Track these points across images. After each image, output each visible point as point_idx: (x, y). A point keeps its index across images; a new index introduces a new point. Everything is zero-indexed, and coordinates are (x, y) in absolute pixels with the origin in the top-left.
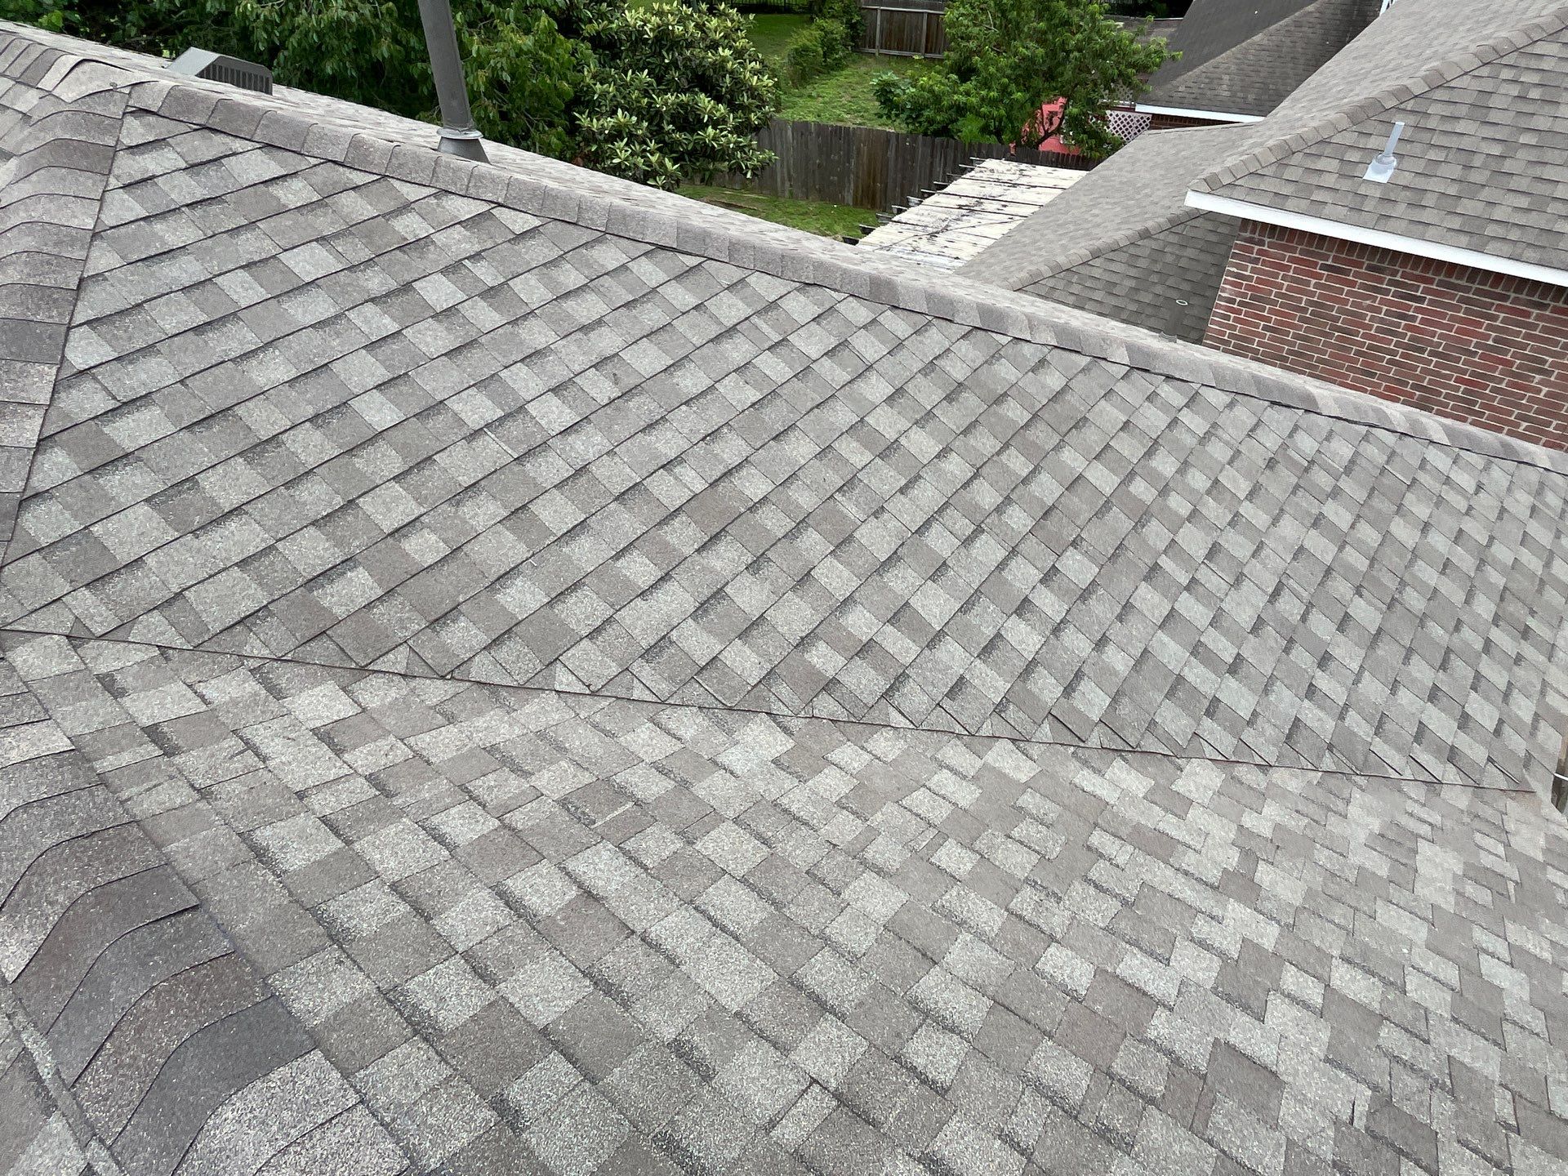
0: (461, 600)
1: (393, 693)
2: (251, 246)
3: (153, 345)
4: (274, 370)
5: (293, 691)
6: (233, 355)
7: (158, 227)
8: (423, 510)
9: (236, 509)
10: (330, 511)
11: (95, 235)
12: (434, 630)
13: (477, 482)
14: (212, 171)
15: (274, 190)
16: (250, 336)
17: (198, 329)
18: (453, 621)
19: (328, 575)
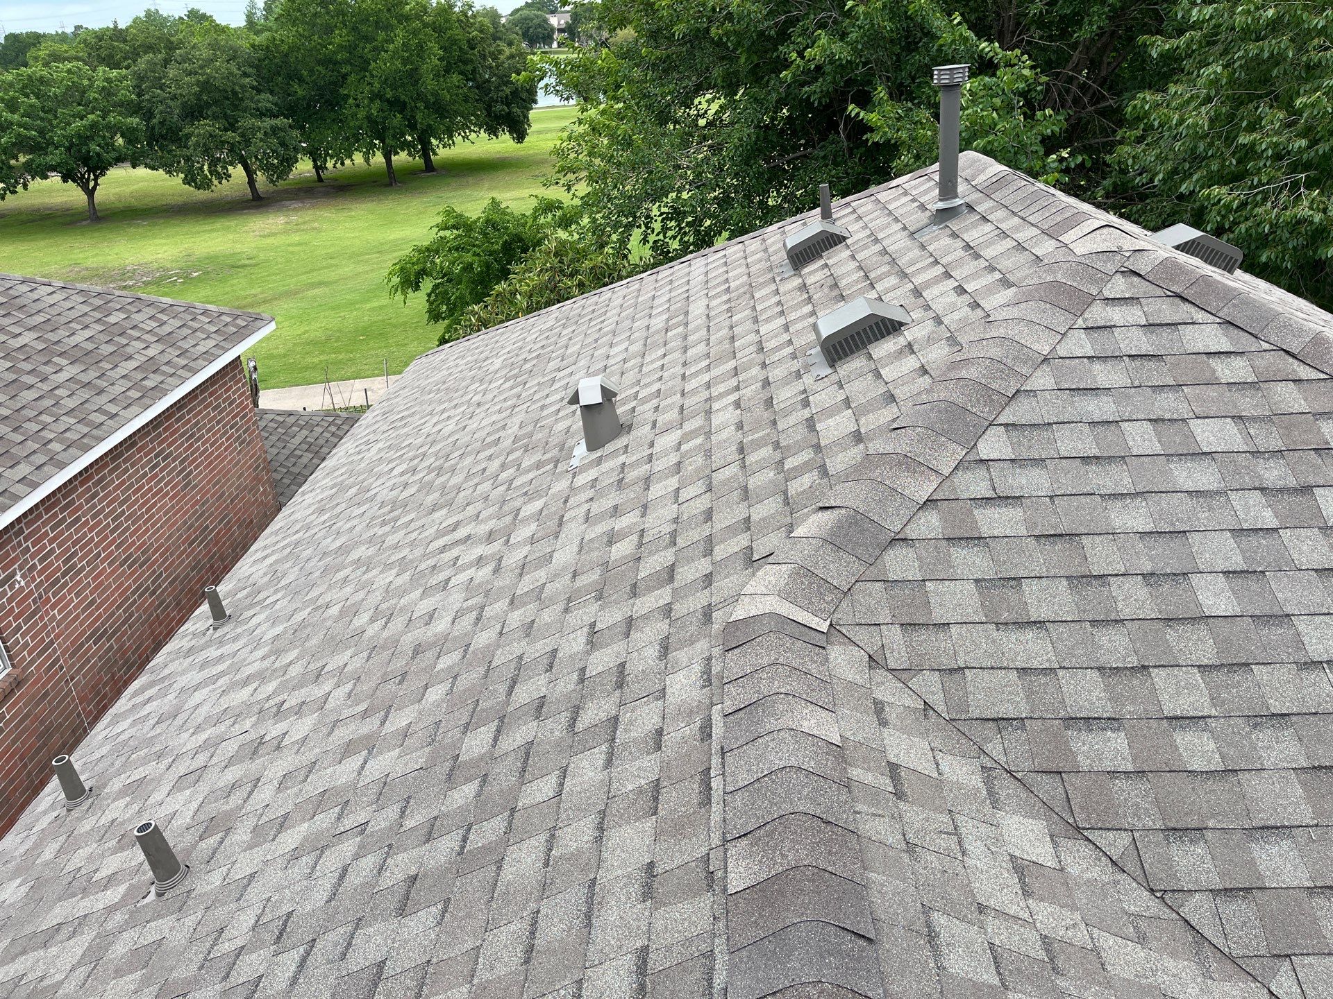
0: (1210, 825)
1: (1094, 873)
2: (1167, 404)
3: (1042, 460)
4: (1135, 518)
5: (1008, 809)
6: (1103, 492)
7: (1097, 367)
8: (1213, 712)
9: (1040, 622)
10: (1121, 665)
11: (1046, 360)
12: (1166, 838)
13: (1288, 715)
14: (1165, 333)
15: (1215, 363)
16: (1127, 480)
17: (1086, 460)
18: (1191, 841)
19: (1089, 722)
